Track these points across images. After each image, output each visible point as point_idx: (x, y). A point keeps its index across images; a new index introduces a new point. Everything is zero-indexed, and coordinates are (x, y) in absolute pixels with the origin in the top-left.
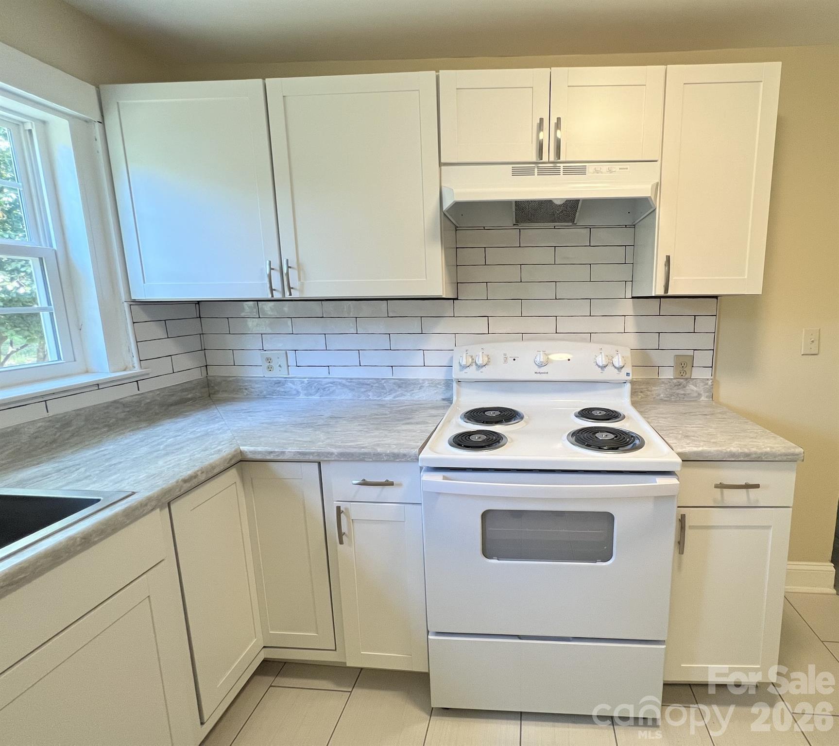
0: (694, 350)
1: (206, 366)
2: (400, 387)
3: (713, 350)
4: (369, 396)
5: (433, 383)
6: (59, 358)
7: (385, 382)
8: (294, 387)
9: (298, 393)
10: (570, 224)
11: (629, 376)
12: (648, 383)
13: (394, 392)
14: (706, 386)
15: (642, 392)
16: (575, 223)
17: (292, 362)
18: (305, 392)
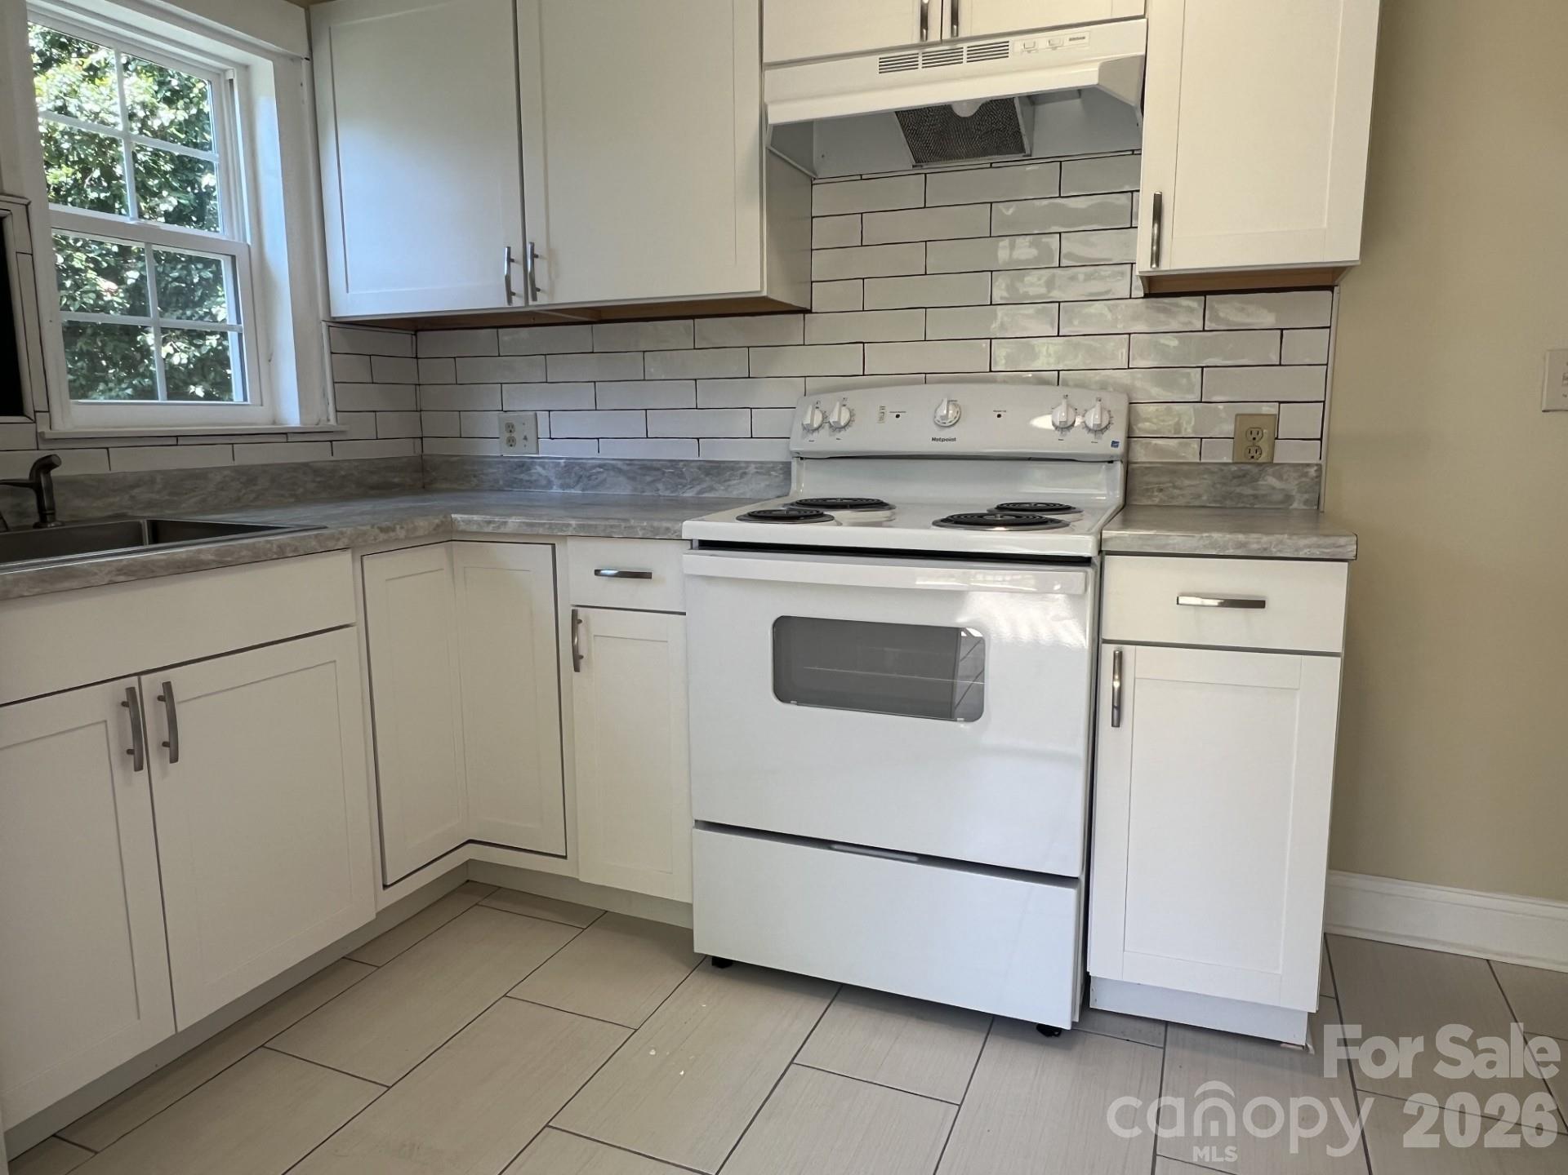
0: (1280, 402)
1: (422, 438)
2: (708, 474)
3: (1324, 402)
4: (658, 490)
5: (764, 468)
6: (245, 399)
7: (685, 465)
8: (543, 472)
9: (549, 484)
10: (1019, 157)
11: (1117, 446)
12: (1174, 472)
13: (698, 484)
14: (1304, 479)
15: (1161, 490)
16: (1028, 152)
17: (543, 431)
18: (560, 482)
